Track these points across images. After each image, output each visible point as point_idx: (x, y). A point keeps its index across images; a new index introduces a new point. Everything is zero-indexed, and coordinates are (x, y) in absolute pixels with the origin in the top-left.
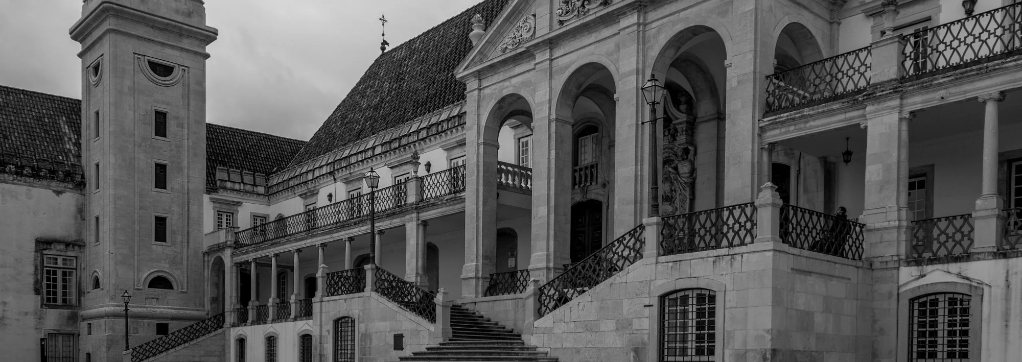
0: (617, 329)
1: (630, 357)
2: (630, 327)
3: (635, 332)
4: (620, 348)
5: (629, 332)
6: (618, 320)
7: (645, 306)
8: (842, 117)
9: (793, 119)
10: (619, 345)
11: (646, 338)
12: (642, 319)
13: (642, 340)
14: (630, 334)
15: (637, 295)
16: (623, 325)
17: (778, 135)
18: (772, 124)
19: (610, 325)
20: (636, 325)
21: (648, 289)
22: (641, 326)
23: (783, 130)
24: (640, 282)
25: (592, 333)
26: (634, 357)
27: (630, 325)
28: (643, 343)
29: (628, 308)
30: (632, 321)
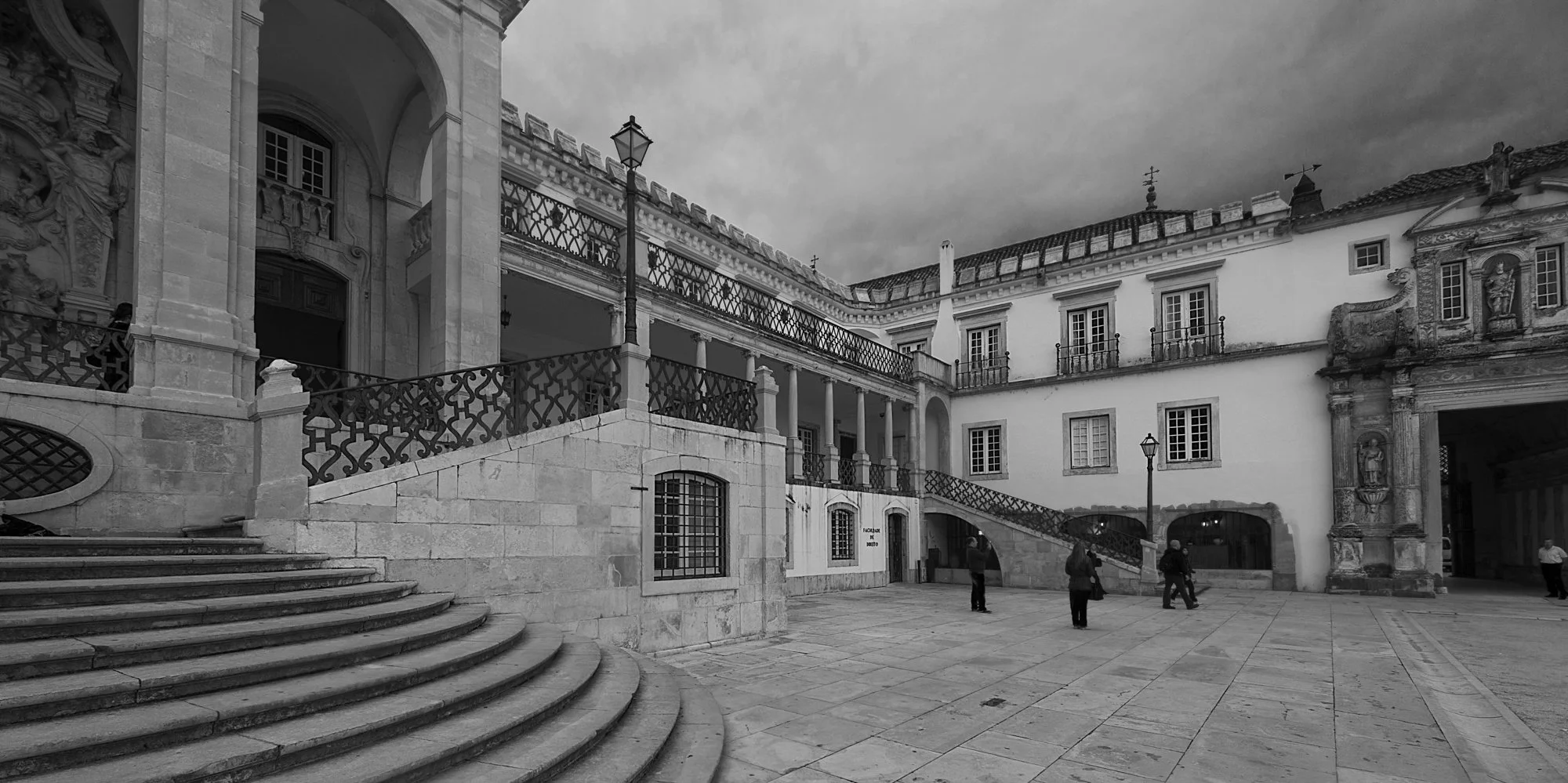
0: (580, 523)
1: (606, 574)
2: (605, 521)
3: (616, 530)
4: (586, 558)
5: (604, 530)
6: (581, 507)
7: (632, 488)
8: (595, 287)
9: (545, 257)
10: (584, 553)
11: (635, 540)
12: (628, 509)
13: (628, 545)
14: (605, 533)
15: (618, 466)
16: (590, 517)
17: (517, 264)
18: (517, 246)
19: (566, 515)
20: (616, 519)
21: (637, 460)
22: (625, 520)
23: (527, 262)
24: (624, 446)
25: (519, 528)
26: (615, 574)
27: (607, 517)
28: (630, 549)
29: (600, 488)
30: (610, 511)
